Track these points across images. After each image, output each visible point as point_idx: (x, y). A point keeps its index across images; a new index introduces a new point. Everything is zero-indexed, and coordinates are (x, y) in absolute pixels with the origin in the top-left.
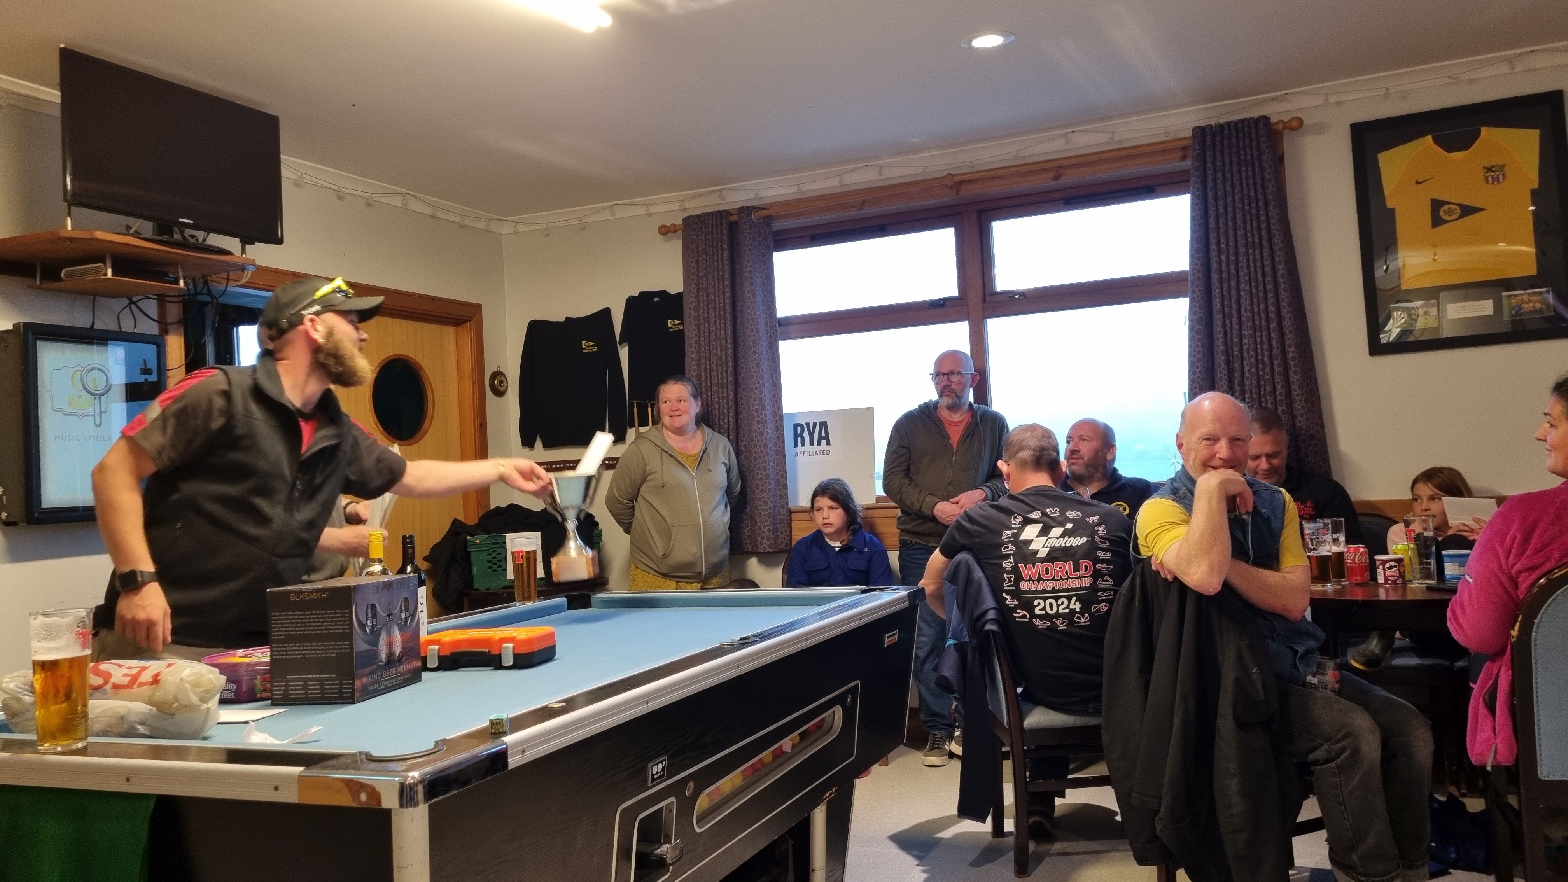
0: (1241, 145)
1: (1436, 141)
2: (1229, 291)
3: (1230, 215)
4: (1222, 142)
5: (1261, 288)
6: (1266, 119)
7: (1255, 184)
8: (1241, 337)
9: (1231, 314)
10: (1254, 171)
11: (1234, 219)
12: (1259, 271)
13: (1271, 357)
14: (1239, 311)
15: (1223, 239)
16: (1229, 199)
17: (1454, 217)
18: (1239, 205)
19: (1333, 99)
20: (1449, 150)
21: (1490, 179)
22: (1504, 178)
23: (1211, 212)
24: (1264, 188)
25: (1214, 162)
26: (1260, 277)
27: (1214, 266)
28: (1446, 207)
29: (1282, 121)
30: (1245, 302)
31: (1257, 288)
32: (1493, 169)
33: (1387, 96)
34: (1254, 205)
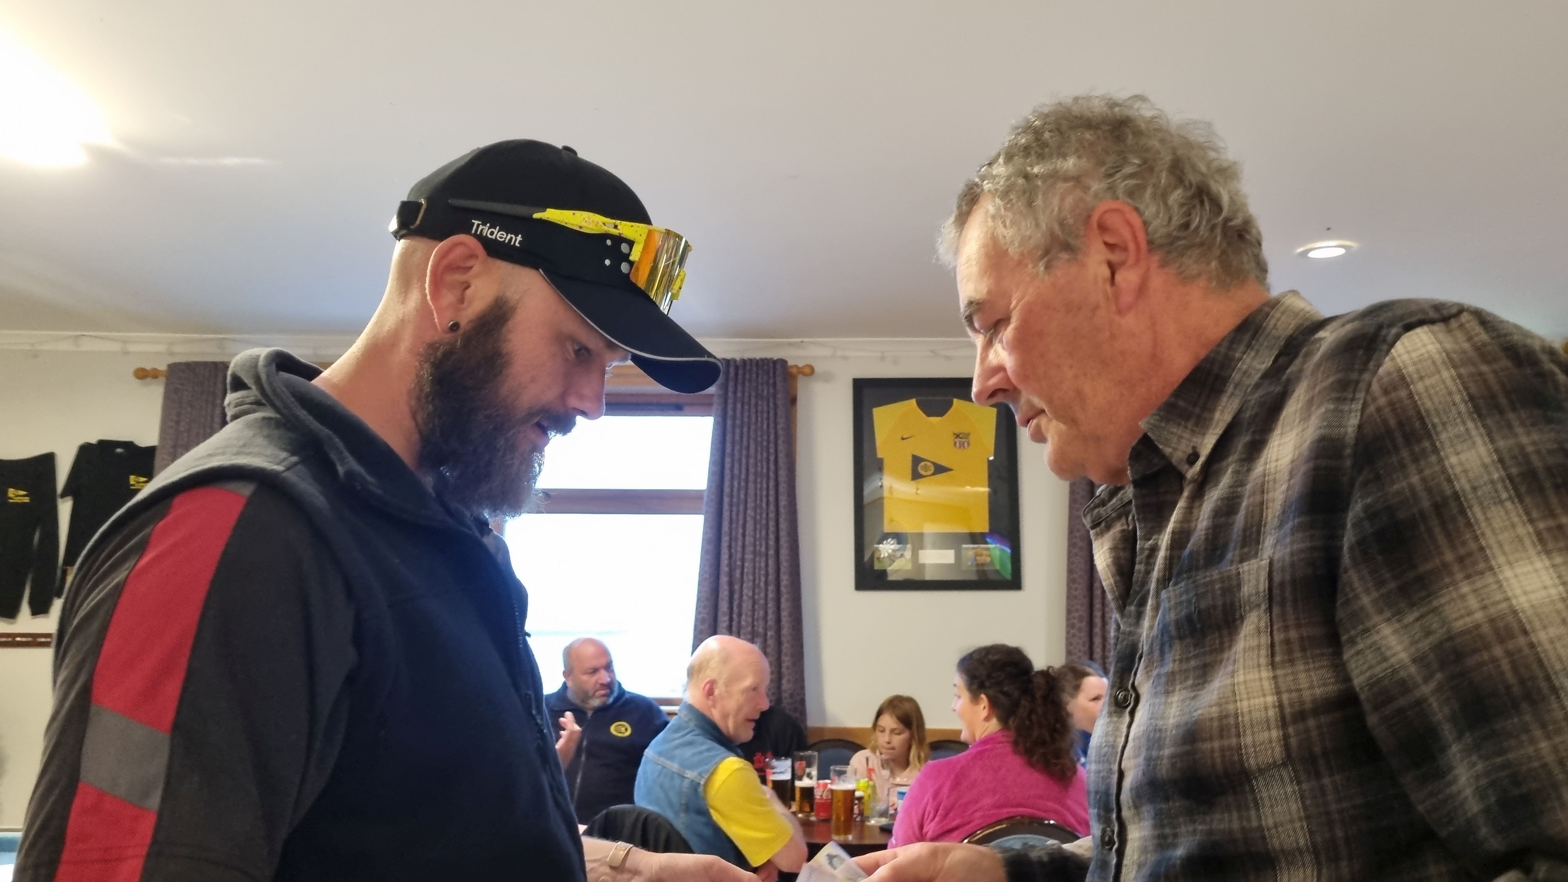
0: (760, 380)
1: (920, 404)
2: (738, 514)
3: (745, 443)
4: (744, 374)
5: (764, 515)
6: (783, 362)
7: (768, 419)
8: (743, 560)
9: (737, 539)
10: (768, 406)
11: (748, 448)
12: (764, 499)
13: (766, 583)
14: (744, 535)
15: (736, 466)
16: (745, 430)
17: (929, 473)
18: (752, 435)
19: (839, 353)
20: (929, 415)
21: (958, 444)
22: (968, 445)
23: (729, 437)
24: (776, 423)
25: (735, 393)
26: (764, 505)
27: (727, 490)
28: (922, 464)
29: (796, 366)
30: (750, 526)
31: (761, 515)
32: (961, 436)
33: (882, 359)
34: (765, 437)
